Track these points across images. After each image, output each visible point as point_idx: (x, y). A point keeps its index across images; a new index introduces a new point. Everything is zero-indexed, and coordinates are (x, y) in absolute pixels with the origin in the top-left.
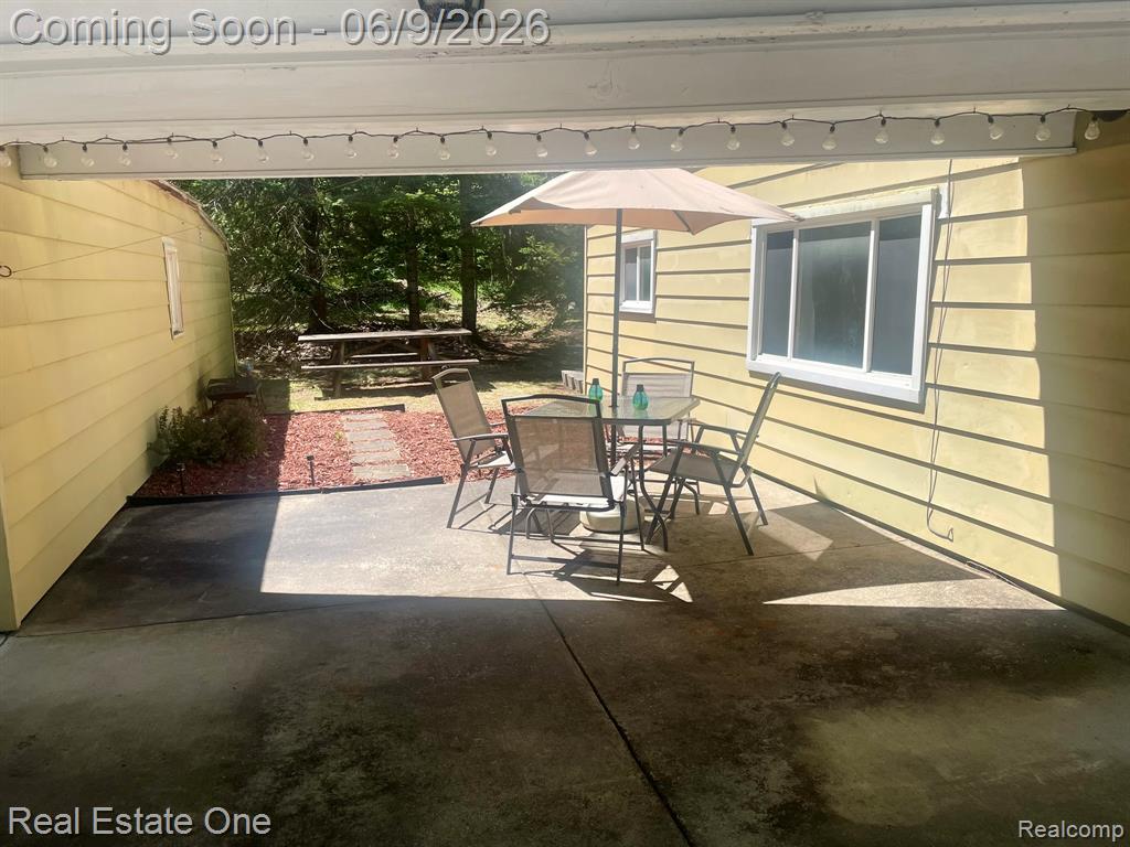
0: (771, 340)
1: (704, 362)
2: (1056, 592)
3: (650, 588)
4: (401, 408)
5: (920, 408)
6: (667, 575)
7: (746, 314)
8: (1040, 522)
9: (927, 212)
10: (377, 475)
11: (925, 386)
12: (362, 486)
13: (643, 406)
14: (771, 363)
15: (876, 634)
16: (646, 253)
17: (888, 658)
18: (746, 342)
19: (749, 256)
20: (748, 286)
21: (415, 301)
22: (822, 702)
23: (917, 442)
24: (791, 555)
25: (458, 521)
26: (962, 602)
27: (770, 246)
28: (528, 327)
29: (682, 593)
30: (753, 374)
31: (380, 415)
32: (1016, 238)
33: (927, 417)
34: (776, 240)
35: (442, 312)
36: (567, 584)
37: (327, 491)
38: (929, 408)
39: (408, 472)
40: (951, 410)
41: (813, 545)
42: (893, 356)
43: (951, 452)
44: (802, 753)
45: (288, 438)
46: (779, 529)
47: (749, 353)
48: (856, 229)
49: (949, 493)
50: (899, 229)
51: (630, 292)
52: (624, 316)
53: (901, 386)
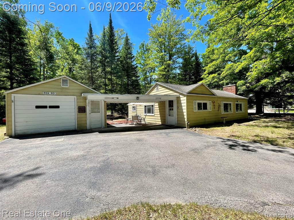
0: (145, 113)
1: (141, 115)
2: (161, 124)
6: (141, 125)
7: (144, 111)
8: (160, 120)
9: (154, 105)
14: (145, 114)
16: (135, 107)
18: (144, 113)
19: (144, 107)
20: (144, 109)
23: (154, 118)
25: (126, 125)
26: (156, 125)
32: (158, 107)
34: (145, 106)
36: (136, 126)
37: (114, 124)
39: (119, 123)
40: (156, 116)
41: (149, 124)
42: (153, 113)
43: (156, 118)
48: (150, 106)
49: (156, 120)
50: (152, 106)
51: (133, 110)
52: (133, 112)
53: (153, 115)
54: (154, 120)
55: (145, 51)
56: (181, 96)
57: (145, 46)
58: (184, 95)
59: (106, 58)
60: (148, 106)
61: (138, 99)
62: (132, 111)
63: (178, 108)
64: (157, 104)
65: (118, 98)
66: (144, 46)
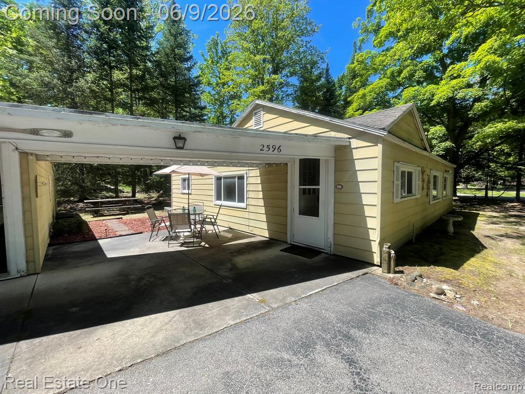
0: (219, 198)
1: (206, 203)
2: (268, 236)
3: (200, 246)
4: (121, 218)
5: (246, 209)
6: (203, 244)
7: (213, 193)
8: (265, 226)
9: (245, 175)
10: (124, 233)
11: (247, 205)
12: (121, 236)
13: (195, 211)
14: (219, 202)
15: (242, 246)
16: (189, 179)
17: (244, 249)
18: (214, 198)
19: (213, 181)
20: (213, 187)
21: (116, 191)
22: (234, 256)
23: (246, 215)
24: (226, 237)
25: (152, 240)
26: (254, 240)
27: (217, 180)
28: (153, 197)
29: (207, 245)
30: (215, 205)
31: (116, 220)
32: (259, 180)
33: (248, 210)
34: (219, 179)
35: (122, 194)
36: (182, 247)
37: (111, 238)
38: (248, 209)
39: (132, 232)
40: (251, 209)
41: (229, 235)
42: (241, 200)
43: (252, 216)
44: (232, 262)
45: (91, 227)
46: (222, 234)
47: (214, 200)
48: (234, 177)
49: (252, 223)
50: (241, 178)
51: (184, 188)
52: (182, 194)
53: (243, 205)
54: (246, 222)
55: (220, 58)
56: (355, 143)
57: (220, 45)
58: (374, 140)
59: (113, 45)
60: (225, 178)
61: (180, 144)
62: (180, 191)
63: (339, 187)
64: (256, 172)
65: (67, 134)
66: (217, 45)
